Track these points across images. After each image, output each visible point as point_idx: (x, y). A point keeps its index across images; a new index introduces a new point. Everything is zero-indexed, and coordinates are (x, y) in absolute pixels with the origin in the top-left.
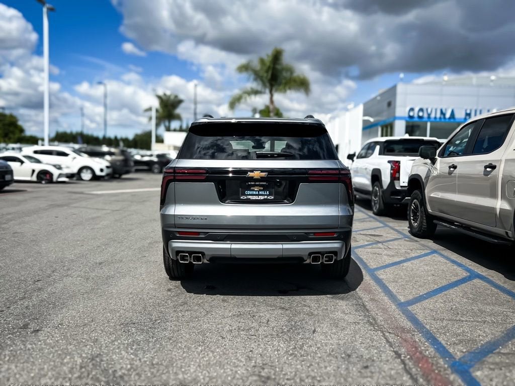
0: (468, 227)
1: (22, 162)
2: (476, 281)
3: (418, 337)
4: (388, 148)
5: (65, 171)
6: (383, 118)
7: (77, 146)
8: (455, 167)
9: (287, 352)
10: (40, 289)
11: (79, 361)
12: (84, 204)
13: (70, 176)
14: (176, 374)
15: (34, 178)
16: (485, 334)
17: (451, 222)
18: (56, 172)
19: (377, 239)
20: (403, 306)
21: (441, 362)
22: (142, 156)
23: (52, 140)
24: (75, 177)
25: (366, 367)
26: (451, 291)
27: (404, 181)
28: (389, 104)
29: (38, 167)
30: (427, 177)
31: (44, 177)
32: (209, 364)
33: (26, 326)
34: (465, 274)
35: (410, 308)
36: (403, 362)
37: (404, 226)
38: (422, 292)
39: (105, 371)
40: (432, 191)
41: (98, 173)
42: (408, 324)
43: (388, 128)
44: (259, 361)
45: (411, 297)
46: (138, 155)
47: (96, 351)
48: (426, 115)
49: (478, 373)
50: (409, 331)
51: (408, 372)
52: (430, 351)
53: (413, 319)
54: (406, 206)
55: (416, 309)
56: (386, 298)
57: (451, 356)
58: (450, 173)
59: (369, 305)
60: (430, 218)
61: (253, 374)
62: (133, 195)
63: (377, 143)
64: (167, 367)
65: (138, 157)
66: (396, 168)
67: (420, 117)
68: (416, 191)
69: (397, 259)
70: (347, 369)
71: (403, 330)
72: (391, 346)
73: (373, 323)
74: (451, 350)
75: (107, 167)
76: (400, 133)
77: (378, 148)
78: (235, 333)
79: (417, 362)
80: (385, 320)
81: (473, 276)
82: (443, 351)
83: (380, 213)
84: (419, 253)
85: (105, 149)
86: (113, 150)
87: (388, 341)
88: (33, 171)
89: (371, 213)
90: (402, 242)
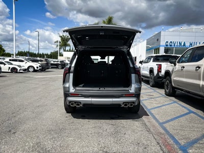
0: (189, 92)
1: (5, 64)
2: (192, 114)
3: (167, 136)
4: (156, 59)
5: (23, 68)
6: (155, 46)
7: (27, 58)
8: (184, 67)
9: (114, 142)
10: (15, 116)
11: (32, 144)
12: (30, 82)
13: (25, 70)
14: (70, 150)
15: (10, 71)
16: (194, 135)
17: (182, 90)
18: (19, 68)
19: (152, 97)
20: (161, 124)
21: (176, 146)
22: (54, 62)
23: (16, 55)
24: (27, 70)
25: (146, 148)
26: (181, 118)
27: (163, 72)
28: (158, 40)
29: (11, 66)
30: (173, 71)
31: (14, 70)
32: (83, 146)
33: (10, 131)
34: (187, 111)
35: (164, 125)
36: (160, 146)
37: (162, 91)
38: (169, 118)
39: (42, 148)
40: (174, 77)
41: (36, 69)
42: (163, 131)
43: (157, 50)
44: (103, 145)
45: (165, 121)
46: (52, 61)
47: (38, 141)
48: (173, 45)
49: (190, 151)
50: (163, 134)
51: (162, 150)
52: (172, 142)
53: (165, 129)
54: (163, 83)
55: (166, 125)
56: (154, 121)
57: (180, 144)
58: (182, 70)
59: (147, 124)
60: (174, 88)
61: (101, 150)
62: (51, 78)
63: (152, 57)
64: (66, 147)
65: (52, 62)
66: (160, 67)
67: (171, 46)
68: (168, 77)
69: (159, 105)
70: (138, 149)
71: (161, 133)
72: (156, 140)
73: (149, 131)
74: (180, 142)
75: (40, 66)
76: (162, 52)
77: (152, 59)
78: (93, 134)
79: (166, 146)
80: (154, 130)
81: (190, 112)
82: (176, 142)
83: (153, 86)
84: (169, 102)
85: (38, 59)
86: (42, 59)
87: (154, 138)
88: (9, 68)
89: (149, 86)
90: (162, 98)
